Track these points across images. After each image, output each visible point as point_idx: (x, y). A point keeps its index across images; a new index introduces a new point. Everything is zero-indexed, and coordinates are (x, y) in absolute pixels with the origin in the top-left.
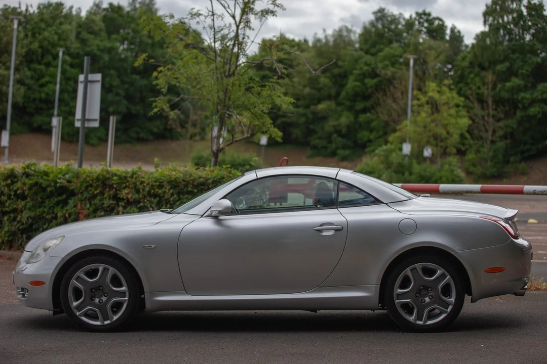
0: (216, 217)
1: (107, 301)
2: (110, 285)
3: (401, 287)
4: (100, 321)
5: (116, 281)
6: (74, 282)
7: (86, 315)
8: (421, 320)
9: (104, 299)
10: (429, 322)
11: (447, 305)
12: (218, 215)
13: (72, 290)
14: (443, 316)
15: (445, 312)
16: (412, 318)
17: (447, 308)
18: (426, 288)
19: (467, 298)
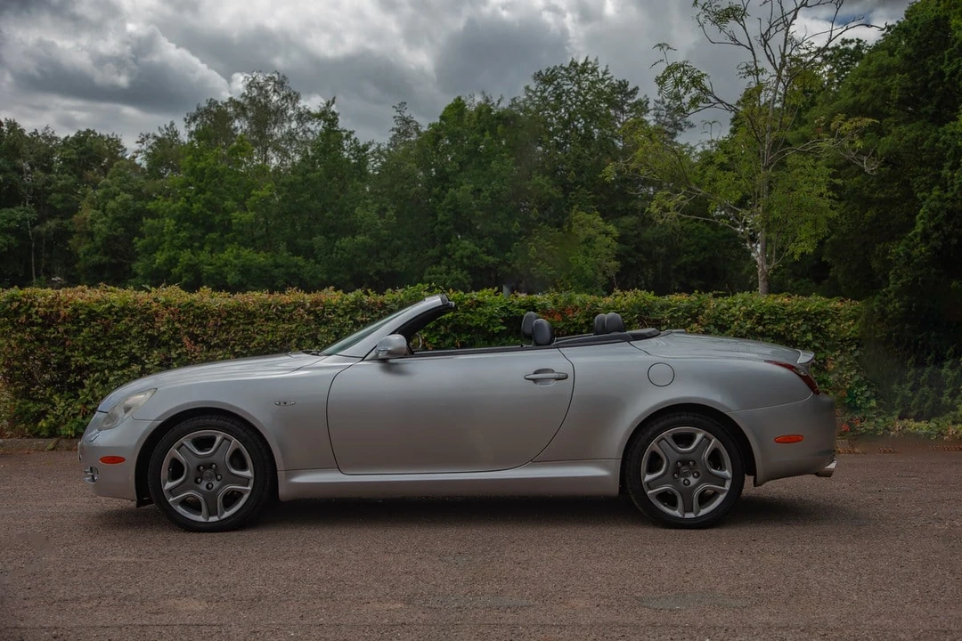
0: (383, 360)
1: (220, 487)
2: (228, 465)
3: (651, 470)
4: (204, 517)
5: (238, 460)
6: (174, 452)
7: (184, 503)
8: (692, 511)
9: (216, 484)
10: (703, 512)
11: (722, 480)
12: (387, 357)
13: (169, 462)
14: (721, 498)
15: (723, 491)
16: (677, 513)
17: (724, 486)
18: (685, 462)
19: (749, 480)
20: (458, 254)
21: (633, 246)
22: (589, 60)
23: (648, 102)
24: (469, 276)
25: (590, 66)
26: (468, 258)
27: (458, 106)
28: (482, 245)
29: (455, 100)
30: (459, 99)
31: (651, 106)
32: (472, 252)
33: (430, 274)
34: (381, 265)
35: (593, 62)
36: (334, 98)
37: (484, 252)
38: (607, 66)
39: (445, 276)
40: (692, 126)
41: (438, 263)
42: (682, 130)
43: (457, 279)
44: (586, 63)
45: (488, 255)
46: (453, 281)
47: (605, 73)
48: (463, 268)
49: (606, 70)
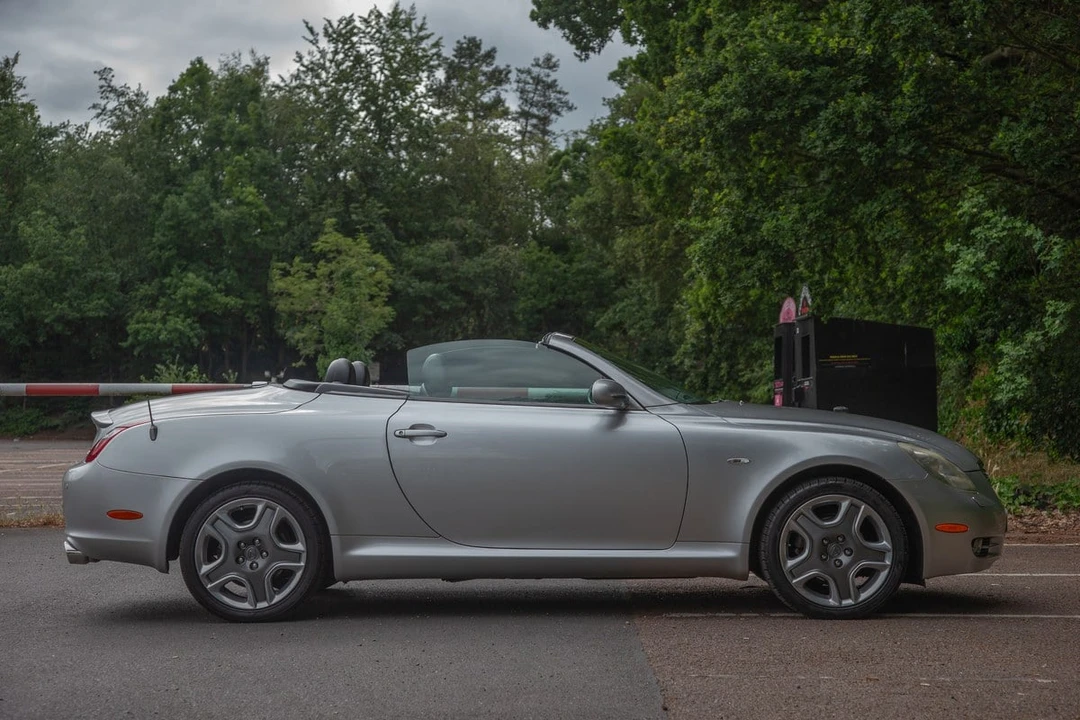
20: (181, 292)
21: (446, 285)
22: (400, 8)
23: (509, 72)
24: (197, 325)
25: (403, 16)
26: (195, 299)
27: (198, 73)
28: (219, 281)
29: (192, 64)
30: (200, 61)
31: (513, 76)
32: (200, 290)
33: (138, 322)
34: (61, 307)
35: (408, 11)
36: (17, 55)
37: (220, 291)
38: (424, 18)
39: (159, 325)
40: (570, 108)
41: (153, 306)
42: (558, 114)
43: (176, 330)
44: (396, 12)
45: (226, 296)
46: (170, 332)
47: (421, 28)
48: (188, 314)
49: (423, 24)
